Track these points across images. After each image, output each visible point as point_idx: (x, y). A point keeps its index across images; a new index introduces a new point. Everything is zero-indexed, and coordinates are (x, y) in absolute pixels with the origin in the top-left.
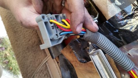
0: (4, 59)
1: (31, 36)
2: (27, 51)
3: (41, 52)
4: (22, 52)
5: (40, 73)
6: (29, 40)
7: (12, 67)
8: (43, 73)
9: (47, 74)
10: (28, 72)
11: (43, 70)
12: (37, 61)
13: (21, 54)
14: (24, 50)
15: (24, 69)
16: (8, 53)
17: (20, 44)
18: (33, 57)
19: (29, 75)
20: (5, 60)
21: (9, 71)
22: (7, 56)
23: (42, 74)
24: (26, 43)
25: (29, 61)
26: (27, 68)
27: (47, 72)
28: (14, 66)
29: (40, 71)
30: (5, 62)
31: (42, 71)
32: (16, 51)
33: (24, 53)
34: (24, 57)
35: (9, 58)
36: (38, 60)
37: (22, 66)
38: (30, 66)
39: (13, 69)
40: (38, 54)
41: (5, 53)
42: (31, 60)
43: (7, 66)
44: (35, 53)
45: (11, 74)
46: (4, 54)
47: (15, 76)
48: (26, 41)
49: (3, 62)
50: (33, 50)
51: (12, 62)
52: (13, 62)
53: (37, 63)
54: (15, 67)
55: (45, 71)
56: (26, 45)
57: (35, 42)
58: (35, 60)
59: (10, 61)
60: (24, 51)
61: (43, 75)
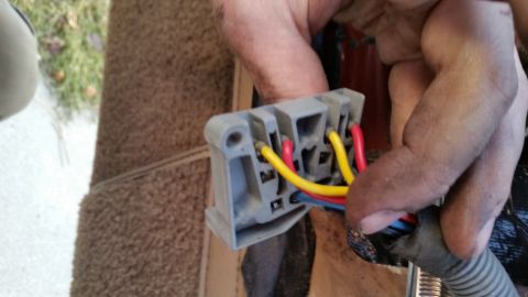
0: (51, 30)
1: (207, 26)
2: (158, 71)
3: (214, 108)
4: (141, 62)
5: (173, 181)
6: (190, 38)
7: (65, 73)
8: (184, 189)
9: (196, 198)
10: (128, 145)
11: (190, 176)
12: (181, 129)
13: (130, 65)
14: (150, 59)
15: (117, 124)
16: (75, 18)
17: (148, 31)
18: (172, 106)
19: (123, 154)
20: (53, 35)
21: (49, 80)
22: (67, 29)
23: (180, 188)
24: (171, 38)
25: (148, 110)
26: (130, 127)
27: (201, 191)
28: (74, 75)
29: (179, 175)
30: (49, 45)
31: (183, 177)
32: (116, 43)
33: (145, 68)
34: (140, 85)
35: (68, 37)
36: (187, 130)
37: (115, 112)
38: (145, 126)
39: (67, 81)
40: (199, 109)
41: (64, 11)
42: (160, 111)
43: (50, 61)
44: (188, 94)
45: (51, 93)
46: (59, 12)
47: (60, 109)
48: (174, 34)
49: (43, 40)
50: (186, 81)
51: (76, 55)
52: (77, 60)
53: (177, 136)
54: (78, 77)
55: (195, 186)
56: (170, 47)
57: (209, 57)
58: (174, 119)
59: (69, 52)
60: (150, 63)
61: (182, 196)
